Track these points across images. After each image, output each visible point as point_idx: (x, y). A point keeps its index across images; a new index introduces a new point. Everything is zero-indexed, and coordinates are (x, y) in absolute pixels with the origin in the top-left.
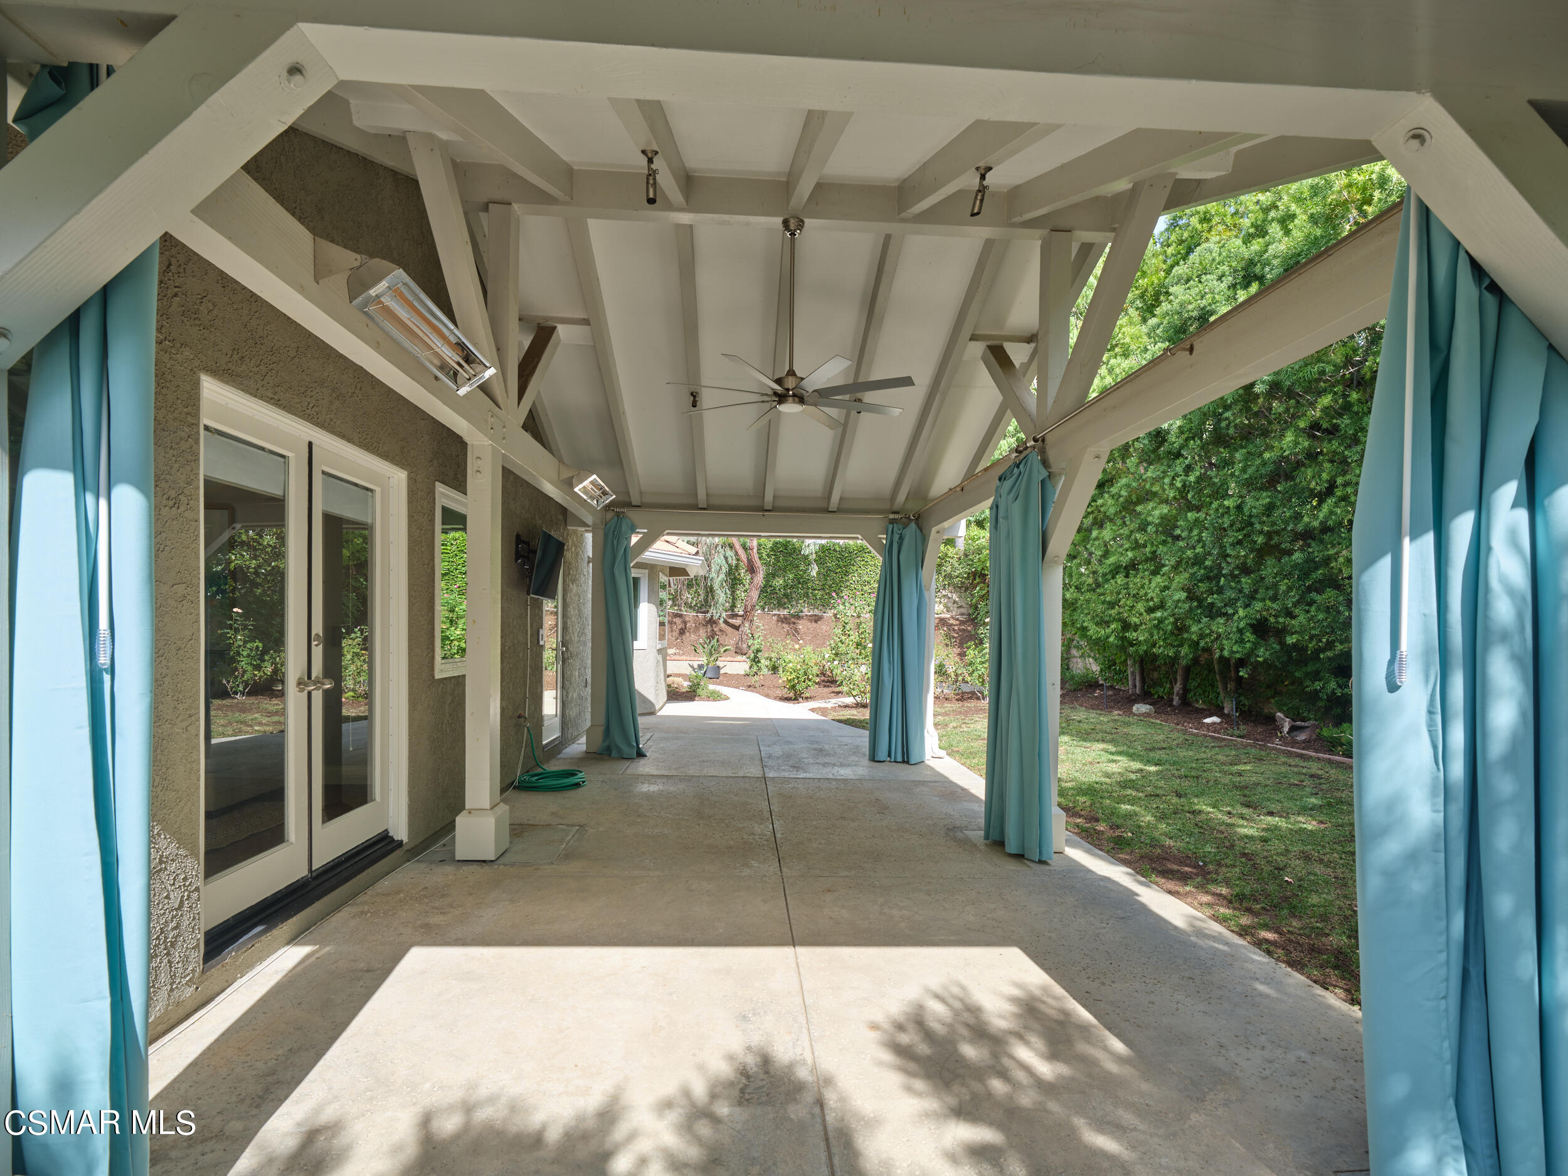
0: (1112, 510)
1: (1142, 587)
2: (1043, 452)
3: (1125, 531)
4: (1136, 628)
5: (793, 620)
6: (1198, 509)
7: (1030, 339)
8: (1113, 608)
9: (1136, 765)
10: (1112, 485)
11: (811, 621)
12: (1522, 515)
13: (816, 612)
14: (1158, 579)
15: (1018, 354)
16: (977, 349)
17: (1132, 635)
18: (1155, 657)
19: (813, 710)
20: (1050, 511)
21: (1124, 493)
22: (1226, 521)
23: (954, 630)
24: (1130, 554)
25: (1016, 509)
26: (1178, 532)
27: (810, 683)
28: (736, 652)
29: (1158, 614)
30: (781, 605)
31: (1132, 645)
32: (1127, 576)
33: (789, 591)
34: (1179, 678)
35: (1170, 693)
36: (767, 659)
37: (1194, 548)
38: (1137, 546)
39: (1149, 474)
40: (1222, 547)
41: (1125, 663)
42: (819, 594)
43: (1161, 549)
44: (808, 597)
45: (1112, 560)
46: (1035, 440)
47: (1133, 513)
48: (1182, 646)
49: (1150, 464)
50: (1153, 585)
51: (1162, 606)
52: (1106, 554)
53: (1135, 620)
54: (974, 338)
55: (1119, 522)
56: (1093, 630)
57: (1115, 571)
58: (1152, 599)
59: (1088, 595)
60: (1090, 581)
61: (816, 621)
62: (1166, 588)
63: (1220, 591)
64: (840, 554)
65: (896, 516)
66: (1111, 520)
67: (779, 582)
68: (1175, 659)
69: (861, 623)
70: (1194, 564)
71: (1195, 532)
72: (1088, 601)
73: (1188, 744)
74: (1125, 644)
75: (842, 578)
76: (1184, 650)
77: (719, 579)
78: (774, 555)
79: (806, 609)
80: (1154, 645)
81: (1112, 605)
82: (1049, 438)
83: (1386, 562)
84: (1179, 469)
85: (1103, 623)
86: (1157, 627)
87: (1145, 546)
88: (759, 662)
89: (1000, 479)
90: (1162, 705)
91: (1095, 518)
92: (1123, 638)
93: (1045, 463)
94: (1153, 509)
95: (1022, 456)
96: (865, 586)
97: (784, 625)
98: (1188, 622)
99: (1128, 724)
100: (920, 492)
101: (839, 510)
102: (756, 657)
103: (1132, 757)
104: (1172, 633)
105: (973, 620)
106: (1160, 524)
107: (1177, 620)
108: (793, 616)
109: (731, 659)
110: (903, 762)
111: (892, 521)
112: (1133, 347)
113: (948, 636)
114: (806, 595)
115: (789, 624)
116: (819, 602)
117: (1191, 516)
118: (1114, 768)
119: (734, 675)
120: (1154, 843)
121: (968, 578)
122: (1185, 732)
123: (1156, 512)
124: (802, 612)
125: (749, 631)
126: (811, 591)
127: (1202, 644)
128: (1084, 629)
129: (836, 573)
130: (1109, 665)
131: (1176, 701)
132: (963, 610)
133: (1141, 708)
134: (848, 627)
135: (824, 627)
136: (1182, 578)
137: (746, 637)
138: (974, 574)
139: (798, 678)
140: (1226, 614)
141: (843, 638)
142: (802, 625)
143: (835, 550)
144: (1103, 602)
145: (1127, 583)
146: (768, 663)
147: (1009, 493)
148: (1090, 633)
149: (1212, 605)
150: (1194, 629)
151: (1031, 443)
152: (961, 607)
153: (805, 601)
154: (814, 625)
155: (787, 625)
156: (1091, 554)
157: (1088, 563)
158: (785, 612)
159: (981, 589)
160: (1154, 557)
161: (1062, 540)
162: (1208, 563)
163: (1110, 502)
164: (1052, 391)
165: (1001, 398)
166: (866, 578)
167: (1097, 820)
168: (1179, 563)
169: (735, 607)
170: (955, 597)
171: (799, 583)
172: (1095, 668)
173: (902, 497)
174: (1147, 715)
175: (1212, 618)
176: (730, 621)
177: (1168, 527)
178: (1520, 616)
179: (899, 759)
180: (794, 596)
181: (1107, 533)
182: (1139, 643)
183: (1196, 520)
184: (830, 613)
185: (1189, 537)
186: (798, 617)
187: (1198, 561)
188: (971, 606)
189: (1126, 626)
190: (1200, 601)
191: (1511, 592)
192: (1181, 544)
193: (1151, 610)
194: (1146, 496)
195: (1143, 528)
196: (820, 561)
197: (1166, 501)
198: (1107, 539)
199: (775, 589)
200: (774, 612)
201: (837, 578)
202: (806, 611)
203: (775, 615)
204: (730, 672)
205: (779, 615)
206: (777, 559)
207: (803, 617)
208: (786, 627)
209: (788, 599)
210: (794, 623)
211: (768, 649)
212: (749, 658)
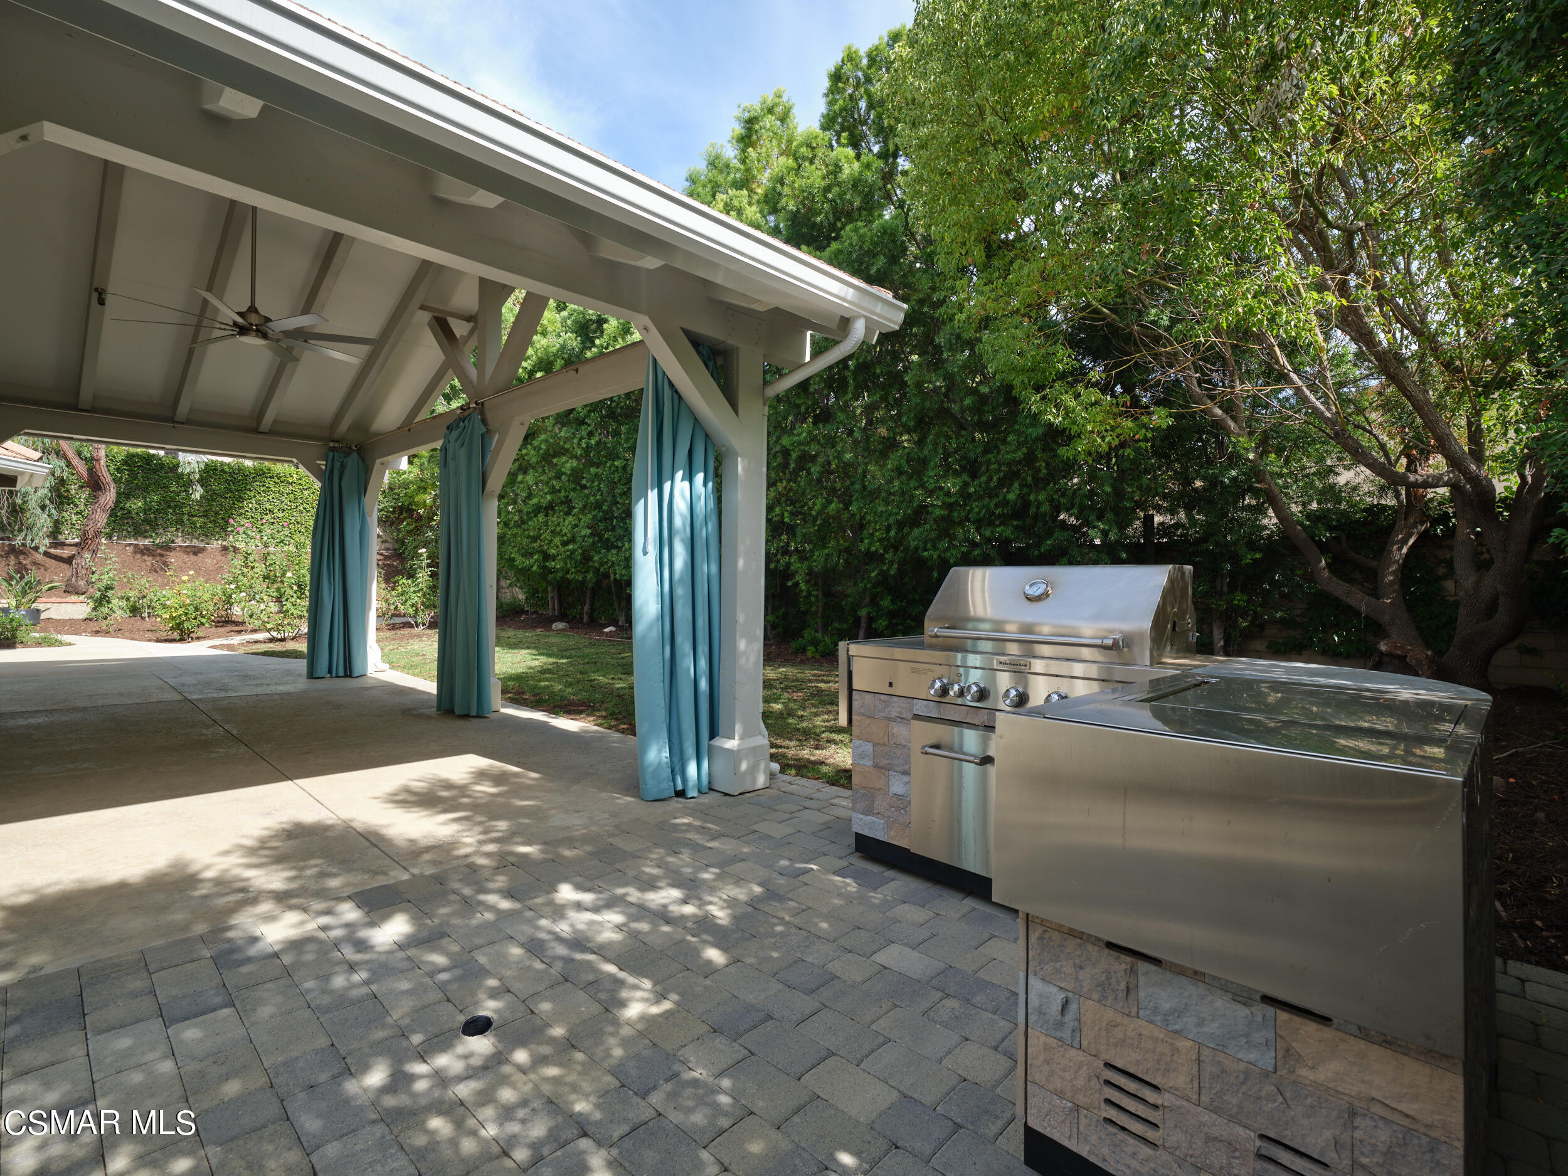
0: (534, 460)
1: (558, 524)
2: (482, 412)
3: (544, 478)
4: (554, 558)
5: (159, 551)
6: (598, 465)
7: (469, 319)
8: (535, 542)
9: (551, 660)
10: (534, 439)
11: (188, 553)
12: (687, 484)
13: (195, 542)
14: (570, 518)
15: (460, 328)
16: (425, 317)
17: (551, 564)
18: (569, 581)
19: (214, 647)
20: (488, 457)
21: (543, 446)
22: (616, 477)
24: (549, 497)
25: (462, 453)
26: (584, 482)
27: (203, 620)
28: (67, 591)
29: (571, 547)
30: (138, 532)
31: (551, 573)
32: (546, 515)
33: (152, 516)
34: (588, 600)
35: (581, 613)
36: (122, 597)
37: (595, 495)
38: (553, 491)
39: (562, 434)
40: (614, 496)
41: (545, 591)
42: (199, 521)
43: (572, 495)
44: (182, 524)
45: (534, 501)
46: (476, 403)
47: (550, 463)
48: (587, 572)
49: (563, 425)
50: (567, 523)
51: (572, 540)
52: (530, 496)
53: (553, 551)
54: (422, 307)
55: (540, 470)
56: (520, 561)
57: (537, 510)
58: (566, 534)
59: (515, 531)
60: (517, 518)
61: (195, 554)
62: (576, 526)
63: (613, 529)
64: (231, 476)
65: (337, 445)
66: (534, 468)
67: (136, 504)
68: (584, 582)
69: (269, 554)
70: (595, 508)
71: (596, 483)
72: (515, 535)
73: (591, 645)
74: (546, 571)
75: (234, 503)
76: (590, 576)
78: (130, 469)
79: (180, 539)
80: (568, 572)
81: (535, 539)
82: (486, 404)
83: (642, 501)
84: (584, 433)
85: (528, 554)
86: (569, 557)
87: (560, 491)
88: (108, 602)
89: (448, 428)
90: (575, 623)
91: (520, 465)
92: (544, 567)
93: (484, 421)
94: (566, 462)
95: (466, 414)
97: (145, 557)
98: (592, 553)
99: (549, 636)
100: (362, 425)
101: (271, 432)
102: (103, 596)
103: (549, 656)
104: (581, 562)
105: (400, 555)
106: (571, 475)
107: (584, 551)
108: (159, 547)
109: (59, 600)
110: (346, 676)
111: (332, 449)
112: (549, 329)
115: (153, 556)
116: (199, 531)
117: (593, 470)
118: (536, 663)
119: (67, 620)
120: (563, 698)
121: (393, 512)
122: (591, 639)
123: (569, 465)
124: (173, 542)
125: (90, 564)
126: (186, 517)
127: (602, 570)
128: (512, 560)
129: (226, 498)
130: (533, 594)
131: (586, 619)
132: (388, 545)
133: (559, 625)
134: (251, 558)
135: (209, 561)
136: (586, 519)
137: (84, 571)
138: (401, 508)
139: (186, 614)
140: (617, 547)
141: (245, 570)
142: (172, 558)
143: (237, 470)
144: (528, 537)
145: (547, 521)
146: (123, 603)
147: (456, 441)
148: (517, 563)
149: (608, 539)
150: (596, 558)
151: (473, 405)
152: (385, 542)
153: (177, 529)
154: (192, 557)
155: (151, 558)
156: (517, 495)
157: (515, 502)
158: (147, 542)
159: (408, 524)
160: (567, 501)
161: (497, 480)
162: (605, 508)
163: (532, 452)
164: (490, 368)
165: (443, 357)
166: (267, 506)
167: (523, 693)
168: (585, 506)
169: (60, 533)
171: (170, 507)
172: (522, 597)
173: (343, 427)
174: (564, 630)
175: (609, 550)
176: (52, 551)
177: (576, 476)
178: (684, 524)
179: (341, 673)
180: (160, 522)
181: (530, 479)
182: (557, 571)
183: (597, 474)
184: (216, 544)
185: (592, 487)
186: (168, 548)
187: (598, 505)
188: (397, 541)
189: (547, 557)
190: (600, 536)
191: (681, 515)
192: (586, 491)
193: (565, 544)
194: (561, 452)
195: (558, 477)
196: (203, 482)
197: (576, 457)
198: (531, 483)
199: (129, 512)
200: (128, 542)
201: (227, 504)
202: (179, 542)
203: (130, 545)
204: (58, 617)
205: (136, 546)
206: (133, 476)
207: (175, 549)
208: (149, 560)
209: (151, 526)
210: (162, 556)
211: (123, 586)
212: (91, 598)
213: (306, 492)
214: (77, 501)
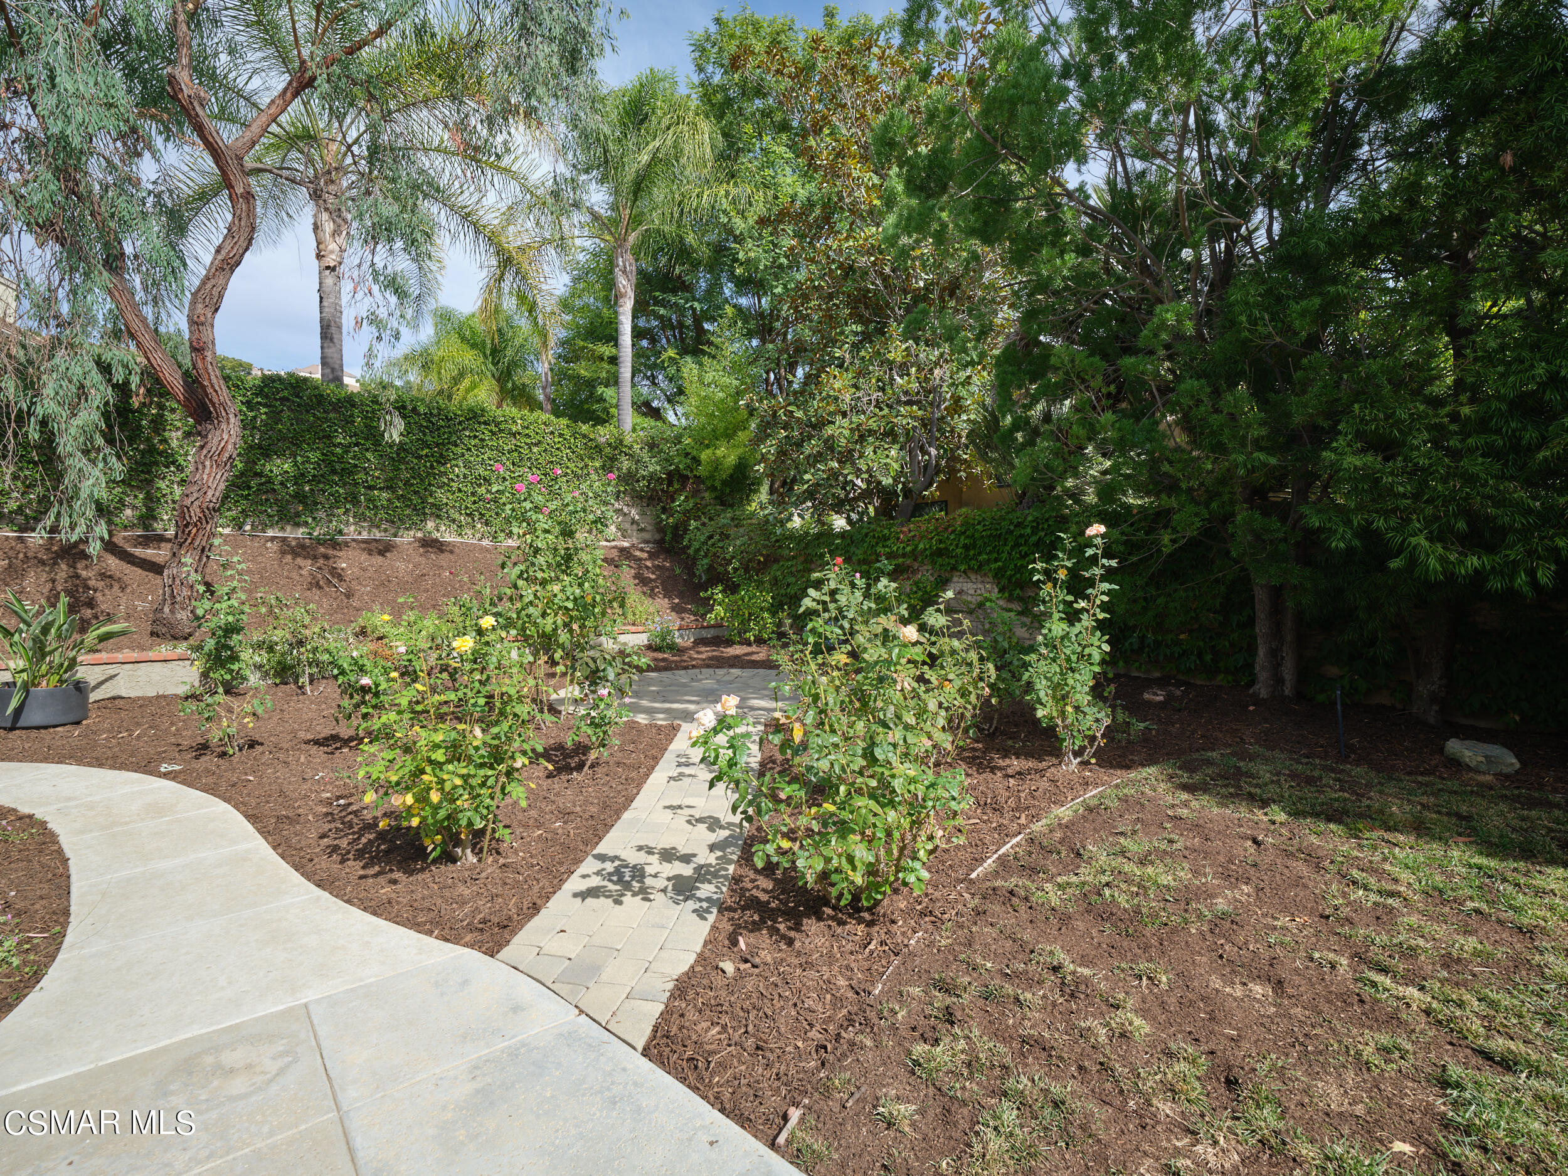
5: (321, 550)
11: (367, 552)
13: (377, 534)
23: (647, 567)
28: (152, 634)
30: (286, 517)
33: (307, 488)
36: (259, 646)
42: (382, 497)
61: (382, 553)
67: (280, 467)
75: (432, 467)
77: (78, 421)
78: (265, 405)
79: (352, 528)
88: (234, 658)
96: (480, 485)
97: (300, 561)
102: (221, 647)
108: (319, 541)
109: (135, 655)
113: (642, 580)
114: (355, 501)
115: (315, 558)
116: (382, 514)
119: (149, 701)
124: (340, 532)
125: (194, 577)
126: (360, 489)
129: (419, 457)
132: (647, 536)
135: (402, 565)
137: (186, 592)
138: (671, 476)
142: (343, 562)
143: (414, 410)
146: (261, 657)
152: (642, 530)
153: (347, 511)
154: (377, 560)
155: (310, 562)
158: (300, 532)
166: (481, 471)
169: (155, 519)
170: (634, 513)
171: (334, 472)
176: (136, 552)
180: (320, 498)
184: (406, 538)
186: (335, 545)
199: (270, 481)
200: (270, 533)
201: (423, 466)
202: (351, 531)
203: (273, 539)
204: (133, 694)
205: (284, 540)
206: (275, 415)
207: (346, 544)
208: (307, 565)
209: (306, 505)
210: (326, 557)
211: (261, 621)
212: (199, 648)
213: (535, 450)
214: (181, 460)
